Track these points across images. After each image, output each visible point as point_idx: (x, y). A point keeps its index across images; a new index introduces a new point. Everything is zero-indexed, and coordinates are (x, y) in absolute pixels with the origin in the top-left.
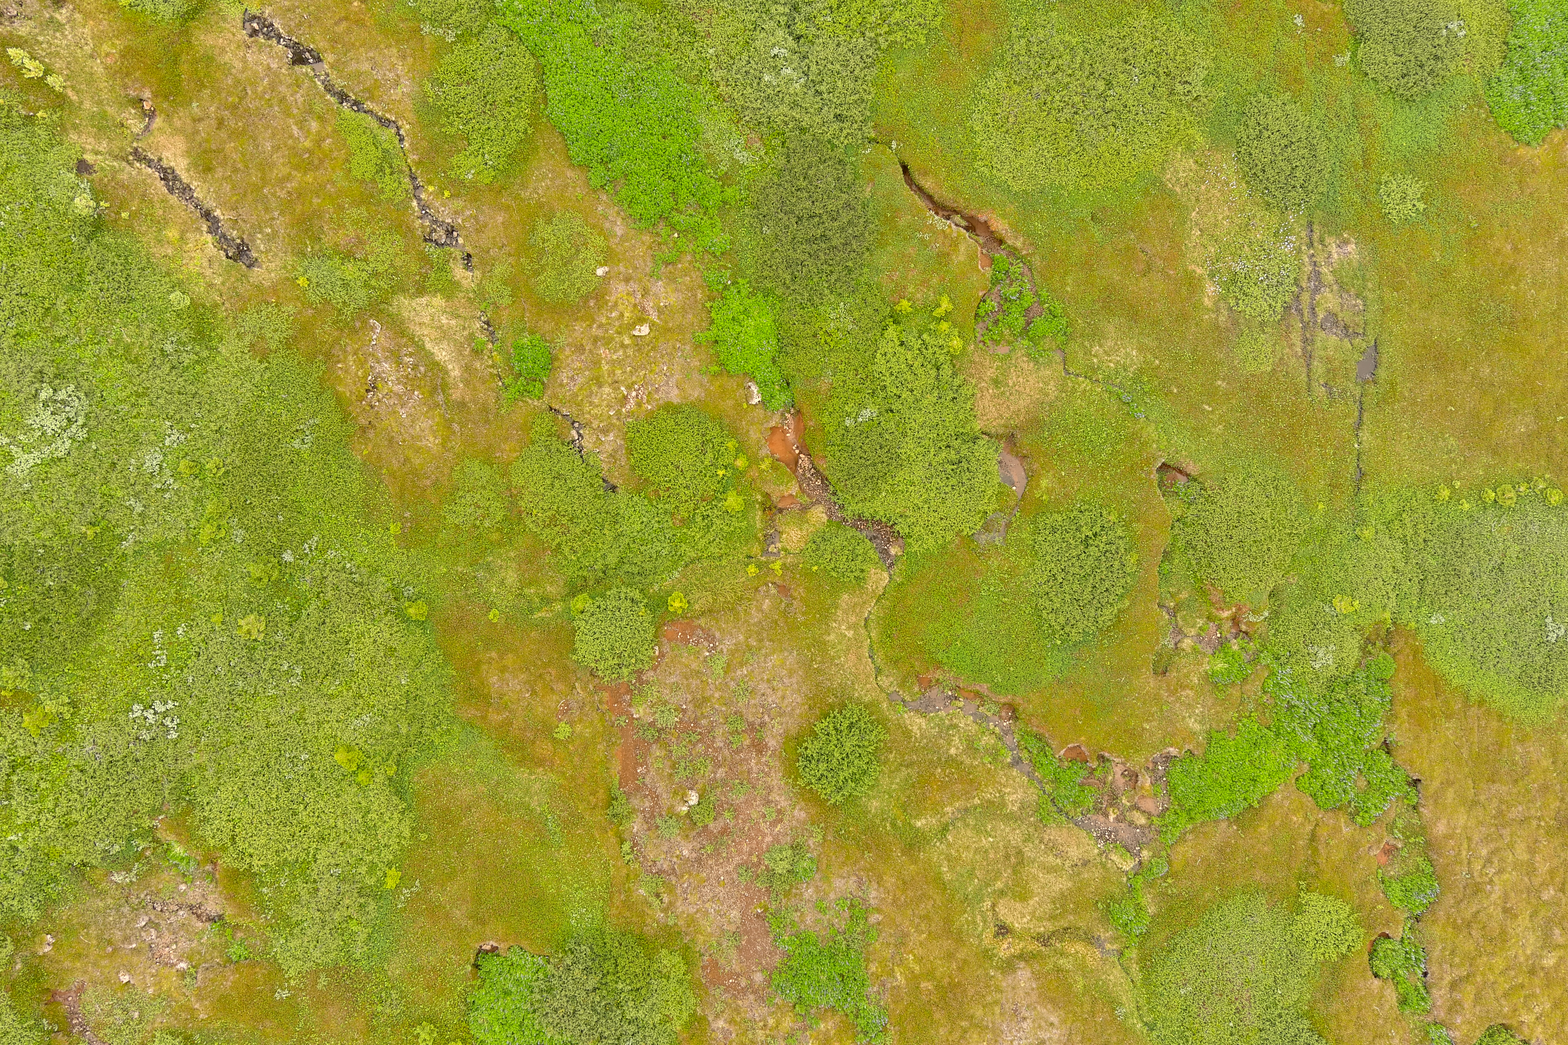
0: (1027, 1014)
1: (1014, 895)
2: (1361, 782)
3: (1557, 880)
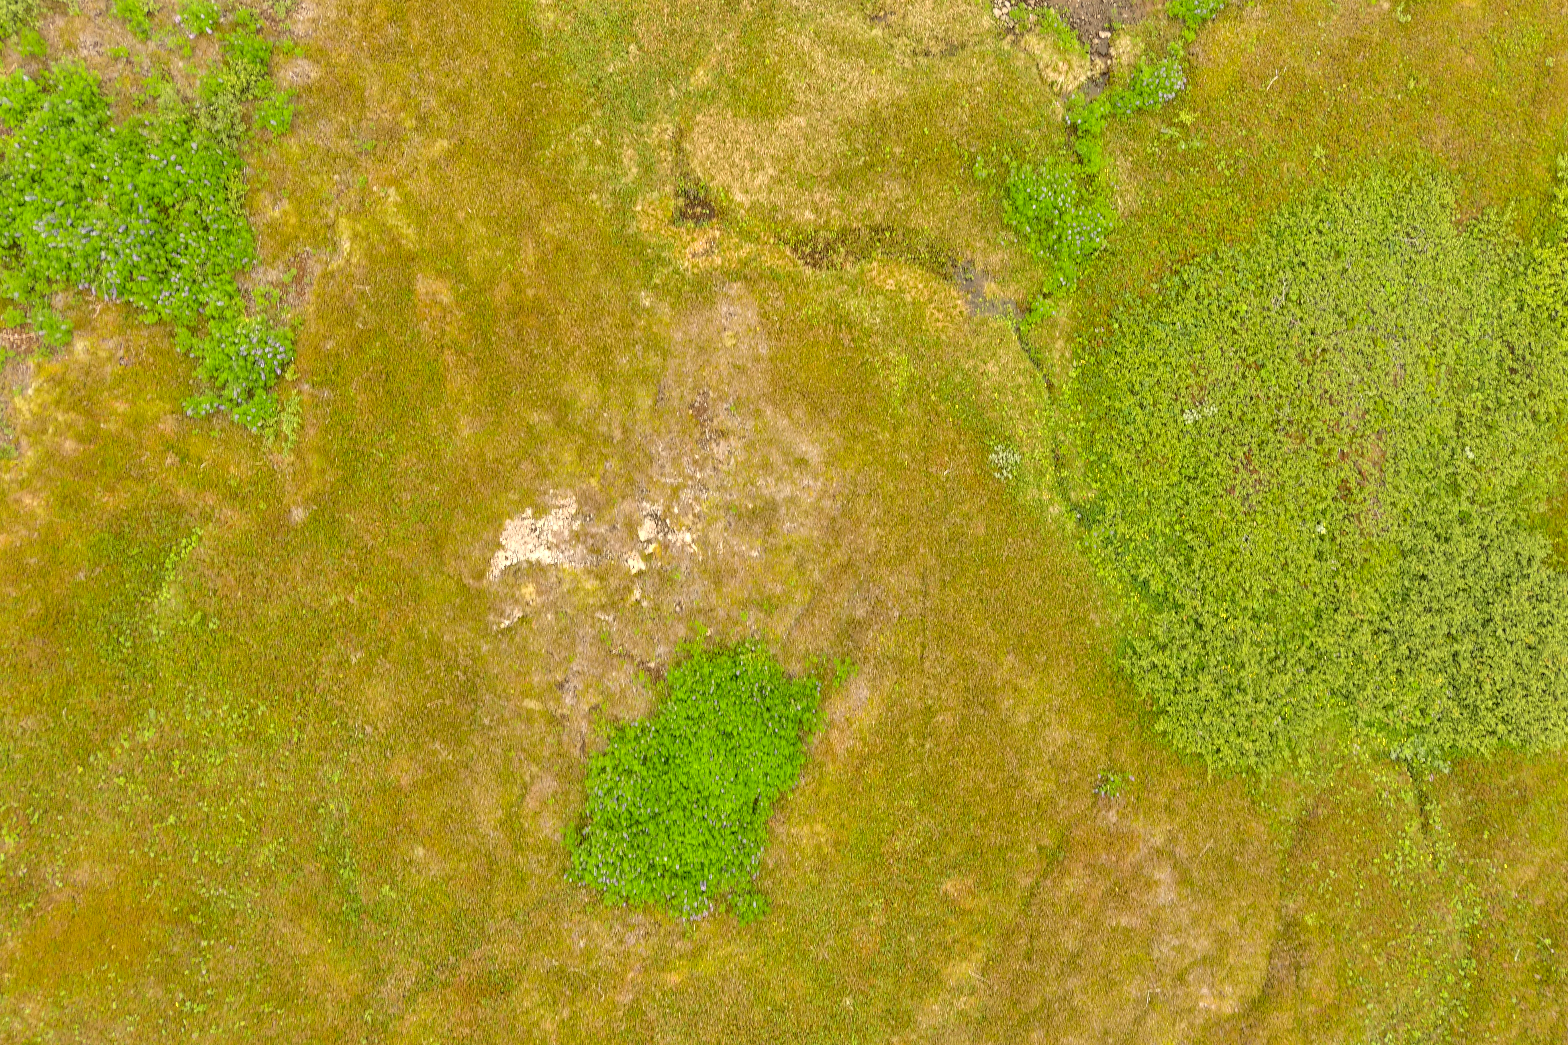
0: (734, 423)
1: (736, 98)
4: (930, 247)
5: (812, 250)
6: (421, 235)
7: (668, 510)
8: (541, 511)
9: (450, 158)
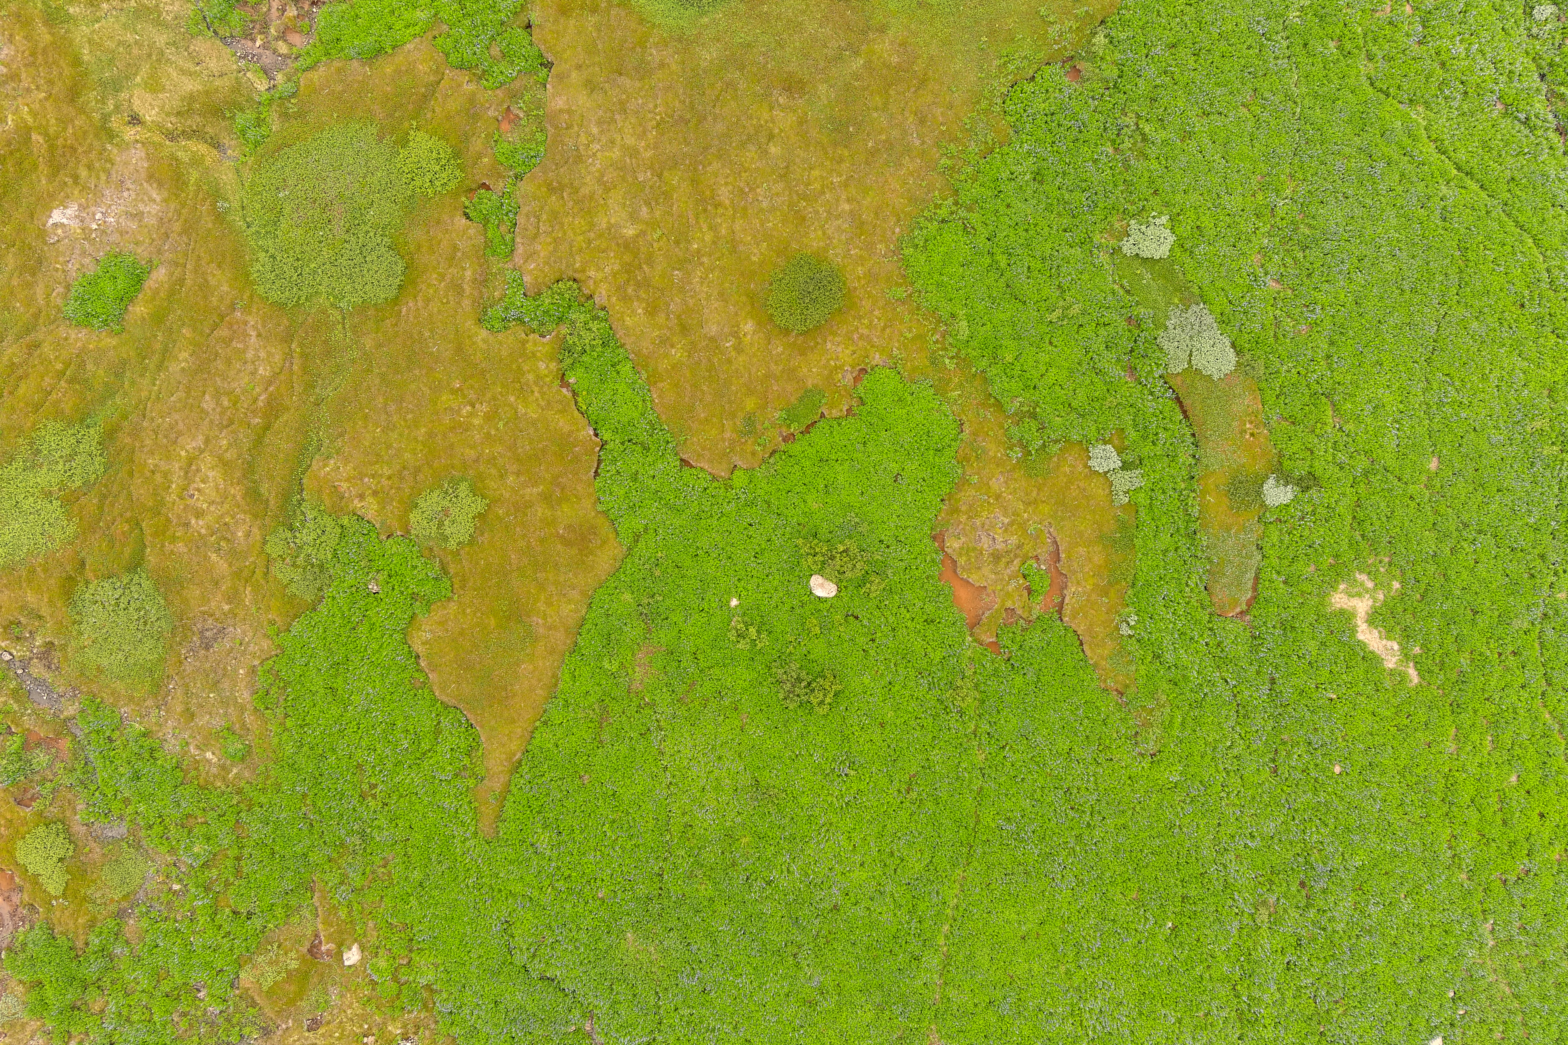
0: (132, 187)
1: (146, 86)
2: (495, 51)
3: (657, 166)
4: (211, 138)
5: (172, 137)
6: (35, 122)
7: (107, 211)
8: (65, 207)
9: (46, 99)
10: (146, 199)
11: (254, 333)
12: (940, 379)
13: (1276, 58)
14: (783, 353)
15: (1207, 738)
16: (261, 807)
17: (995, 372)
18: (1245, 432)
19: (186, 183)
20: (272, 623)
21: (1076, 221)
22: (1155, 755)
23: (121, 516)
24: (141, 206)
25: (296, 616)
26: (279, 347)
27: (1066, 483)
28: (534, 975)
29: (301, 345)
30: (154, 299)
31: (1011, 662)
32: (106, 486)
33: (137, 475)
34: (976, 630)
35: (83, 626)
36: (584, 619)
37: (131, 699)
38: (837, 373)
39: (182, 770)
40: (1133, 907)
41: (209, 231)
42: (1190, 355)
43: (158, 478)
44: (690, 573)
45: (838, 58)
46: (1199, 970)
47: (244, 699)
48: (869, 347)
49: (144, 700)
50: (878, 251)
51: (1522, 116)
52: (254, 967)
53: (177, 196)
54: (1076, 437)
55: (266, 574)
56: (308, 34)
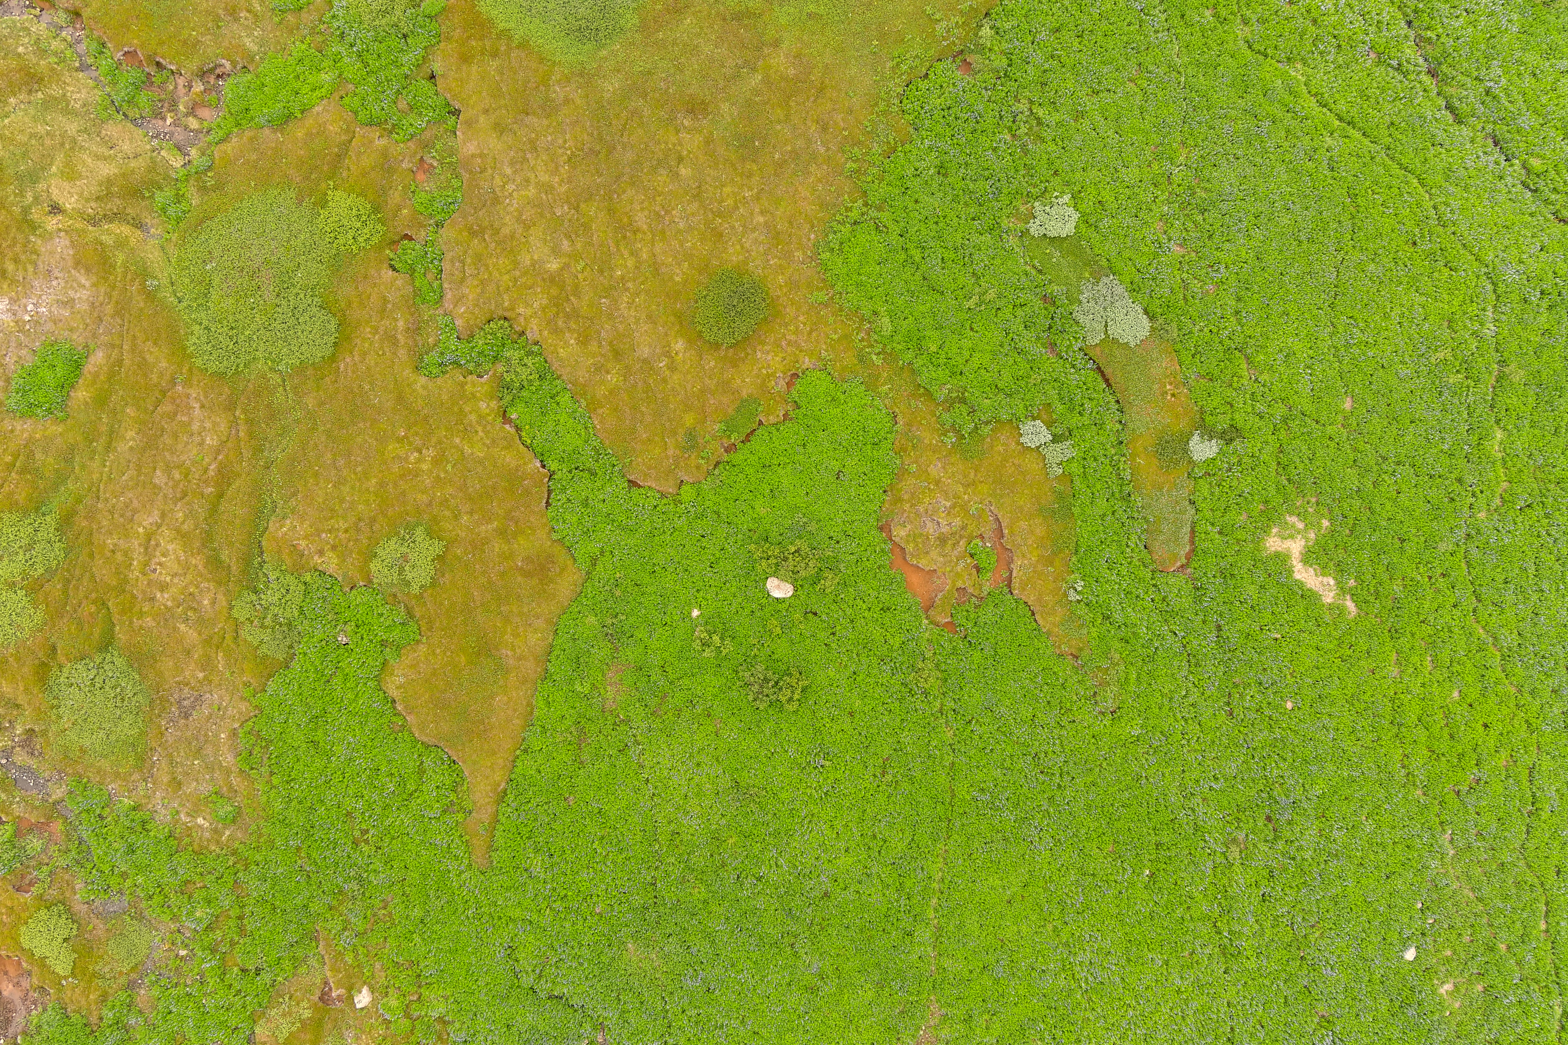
0: (60, 275)
1: (62, 175)
2: (402, 104)
3: (573, 199)
4: (133, 219)
5: (94, 221)
10: (76, 285)
11: (197, 405)
12: (869, 375)
13: (1156, 32)
14: (715, 367)
15: (1163, 690)
16: (258, 865)
17: (921, 363)
18: (1166, 393)
19: (113, 266)
20: (247, 685)
21: (983, 209)
22: (1115, 712)
23: (87, 598)
24: (71, 293)
25: (270, 676)
26: (223, 416)
27: (1001, 462)
28: (542, 995)
29: (245, 411)
30: (94, 382)
31: (969, 638)
32: (68, 571)
33: (97, 557)
34: (931, 612)
35: (61, 711)
36: (551, 646)
37: (117, 775)
38: (770, 381)
39: (175, 838)
40: (1110, 859)
41: (141, 310)
42: (1106, 326)
43: (119, 557)
44: (650, 589)
45: (736, 76)
46: (1179, 912)
47: (228, 762)
48: (797, 352)
49: (131, 775)
50: (796, 258)
51: (1395, 63)
52: (269, 1021)
53: (106, 279)
54: (1005, 417)
55: (236, 637)
56: (217, 107)
